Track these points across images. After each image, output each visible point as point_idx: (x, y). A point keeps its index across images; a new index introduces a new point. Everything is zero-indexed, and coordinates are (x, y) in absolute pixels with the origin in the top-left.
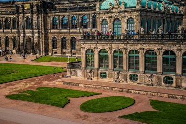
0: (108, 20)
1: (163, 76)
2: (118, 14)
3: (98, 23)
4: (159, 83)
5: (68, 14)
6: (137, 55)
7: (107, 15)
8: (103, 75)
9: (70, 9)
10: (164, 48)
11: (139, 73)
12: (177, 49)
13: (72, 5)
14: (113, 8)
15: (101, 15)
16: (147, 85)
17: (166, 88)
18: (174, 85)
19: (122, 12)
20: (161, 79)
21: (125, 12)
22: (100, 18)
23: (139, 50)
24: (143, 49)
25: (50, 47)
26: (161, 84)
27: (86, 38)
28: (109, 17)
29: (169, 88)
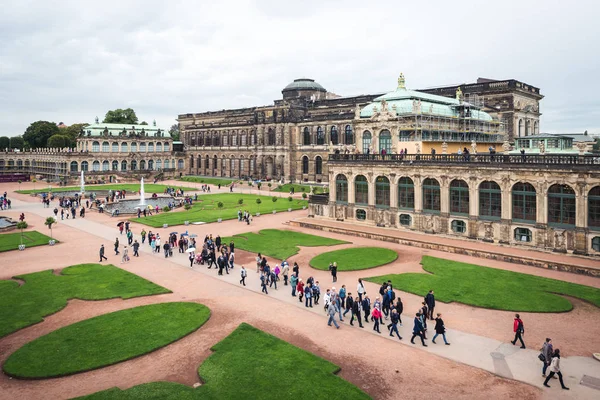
0: (371, 131)
1: (451, 220)
2: (386, 124)
3: (357, 136)
4: (444, 230)
5: (324, 123)
6: (410, 185)
7: (370, 126)
8: (361, 215)
9: (328, 116)
10: (451, 176)
11: (414, 213)
12: (471, 178)
13: (333, 110)
14: (379, 115)
15: (361, 125)
16: (426, 232)
17: (455, 238)
18: (467, 233)
19: (392, 120)
20: (447, 224)
21: (396, 120)
22: (359, 128)
23: (413, 178)
24: (419, 176)
25: (299, 170)
26: (447, 231)
27: (337, 158)
28: (373, 128)
29: (460, 238)
